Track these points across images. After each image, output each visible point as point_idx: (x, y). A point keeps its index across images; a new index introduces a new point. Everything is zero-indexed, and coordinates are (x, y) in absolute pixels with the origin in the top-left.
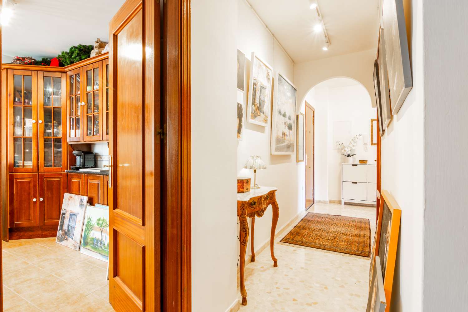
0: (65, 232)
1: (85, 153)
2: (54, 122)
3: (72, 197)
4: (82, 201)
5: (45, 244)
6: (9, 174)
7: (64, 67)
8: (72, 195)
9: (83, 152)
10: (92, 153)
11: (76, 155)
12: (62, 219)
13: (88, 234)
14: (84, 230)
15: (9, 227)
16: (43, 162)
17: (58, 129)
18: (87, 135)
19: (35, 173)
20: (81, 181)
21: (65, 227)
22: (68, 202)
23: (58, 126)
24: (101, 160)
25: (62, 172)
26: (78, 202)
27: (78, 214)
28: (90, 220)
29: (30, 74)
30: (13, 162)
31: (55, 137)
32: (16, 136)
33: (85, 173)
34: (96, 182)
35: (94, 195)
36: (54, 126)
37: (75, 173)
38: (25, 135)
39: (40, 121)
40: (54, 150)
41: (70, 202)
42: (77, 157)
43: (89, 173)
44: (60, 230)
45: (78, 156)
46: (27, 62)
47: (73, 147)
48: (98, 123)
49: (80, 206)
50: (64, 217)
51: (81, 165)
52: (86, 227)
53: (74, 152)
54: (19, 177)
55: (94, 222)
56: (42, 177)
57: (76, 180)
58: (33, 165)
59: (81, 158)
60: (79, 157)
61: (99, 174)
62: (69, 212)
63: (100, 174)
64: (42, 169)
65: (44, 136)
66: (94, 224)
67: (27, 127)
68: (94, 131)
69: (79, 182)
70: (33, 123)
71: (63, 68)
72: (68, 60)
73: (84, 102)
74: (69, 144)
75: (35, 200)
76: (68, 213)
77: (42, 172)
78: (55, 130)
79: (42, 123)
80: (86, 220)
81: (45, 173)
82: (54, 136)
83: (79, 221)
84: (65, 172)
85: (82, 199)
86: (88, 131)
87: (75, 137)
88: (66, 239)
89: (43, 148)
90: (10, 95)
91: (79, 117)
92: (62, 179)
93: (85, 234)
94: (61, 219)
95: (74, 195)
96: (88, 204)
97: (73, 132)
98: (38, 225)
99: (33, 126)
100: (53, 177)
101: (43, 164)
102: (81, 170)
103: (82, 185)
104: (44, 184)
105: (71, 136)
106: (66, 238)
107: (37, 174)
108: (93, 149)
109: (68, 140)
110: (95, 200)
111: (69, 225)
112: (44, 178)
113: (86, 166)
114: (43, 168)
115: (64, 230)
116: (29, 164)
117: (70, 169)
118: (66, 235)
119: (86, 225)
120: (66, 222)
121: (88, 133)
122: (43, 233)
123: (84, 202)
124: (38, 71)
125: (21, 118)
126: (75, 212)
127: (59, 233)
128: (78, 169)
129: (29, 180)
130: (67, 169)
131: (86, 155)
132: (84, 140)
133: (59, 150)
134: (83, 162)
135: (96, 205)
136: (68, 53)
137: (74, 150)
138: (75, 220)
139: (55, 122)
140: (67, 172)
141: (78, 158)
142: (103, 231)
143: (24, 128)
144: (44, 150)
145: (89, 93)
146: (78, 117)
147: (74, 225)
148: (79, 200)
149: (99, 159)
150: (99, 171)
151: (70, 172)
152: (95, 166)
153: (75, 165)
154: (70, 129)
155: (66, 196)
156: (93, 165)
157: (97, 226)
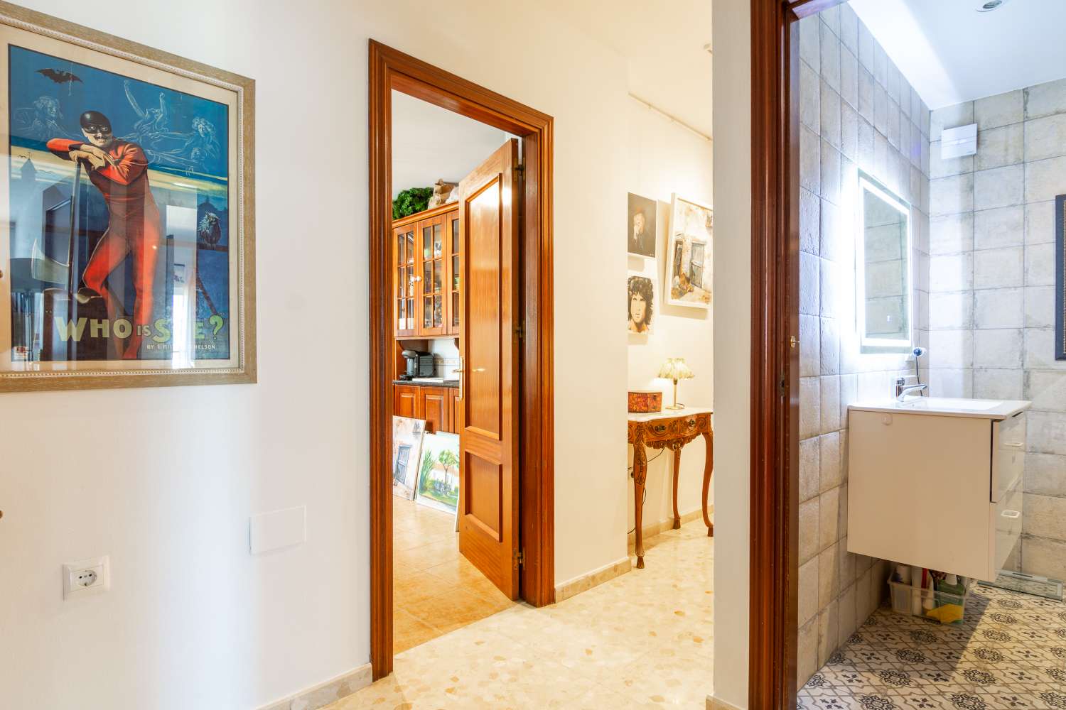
1: (420, 354)
3: (403, 422)
4: (417, 426)
8: (404, 419)
9: (417, 352)
10: (429, 354)
11: (406, 357)
13: (426, 475)
14: (420, 470)
18: (424, 326)
20: (414, 397)
24: (444, 365)
26: (411, 428)
27: (412, 446)
28: (430, 454)
33: (421, 384)
34: (437, 398)
35: (435, 419)
37: (406, 384)
41: (401, 428)
42: (408, 360)
43: (426, 385)
45: (410, 358)
47: (403, 344)
48: (440, 308)
49: (414, 435)
51: (414, 373)
53: (404, 353)
55: (435, 457)
57: (407, 395)
59: (414, 362)
60: (411, 360)
61: (440, 386)
62: (399, 444)
63: (443, 386)
66: (435, 461)
68: (434, 320)
69: (412, 398)
73: (420, 276)
74: (397, 341)
76: (396, 445)
80: (423, 455)
83: (413, 456)
85: (417, 424)
86: (425, 320)
87: (407, 330)
91: (412, 299)
93: (422, 475)
95: (406, 418)
96: (426, 432)
97: (402, 321)
102: (415, 381)
103: (417, 403)
105: (400, 328)
106: (394, 483)
108: (431, 347)
109: (395, 334)
110: (436, 425)
111: (399, 463)
113: (421, 375)
117: (398, 378)
119: (424, 463)
120: (395, 458)
121: (426, 323)
123: (420, 429)
126: (407, 444)
128: (410, 378)
131: (420, 357)
132: (419, 335)
134: (416, 368)
135: (438, 432)
137: (404, 350)
138: (407, 456)
141: (410, 362)
142: (449, 470)
145: (427, 263)
146: (409, 299)
147: (406, 463)
148: (413, 426)
149: (440, 363)
150: (442, 381)
151: (399, 384)
152: (435, 374)
153: (406, 373)
154: (399, 316)
155: (395, 419)
156: (431, 372)
157: (439, 462)
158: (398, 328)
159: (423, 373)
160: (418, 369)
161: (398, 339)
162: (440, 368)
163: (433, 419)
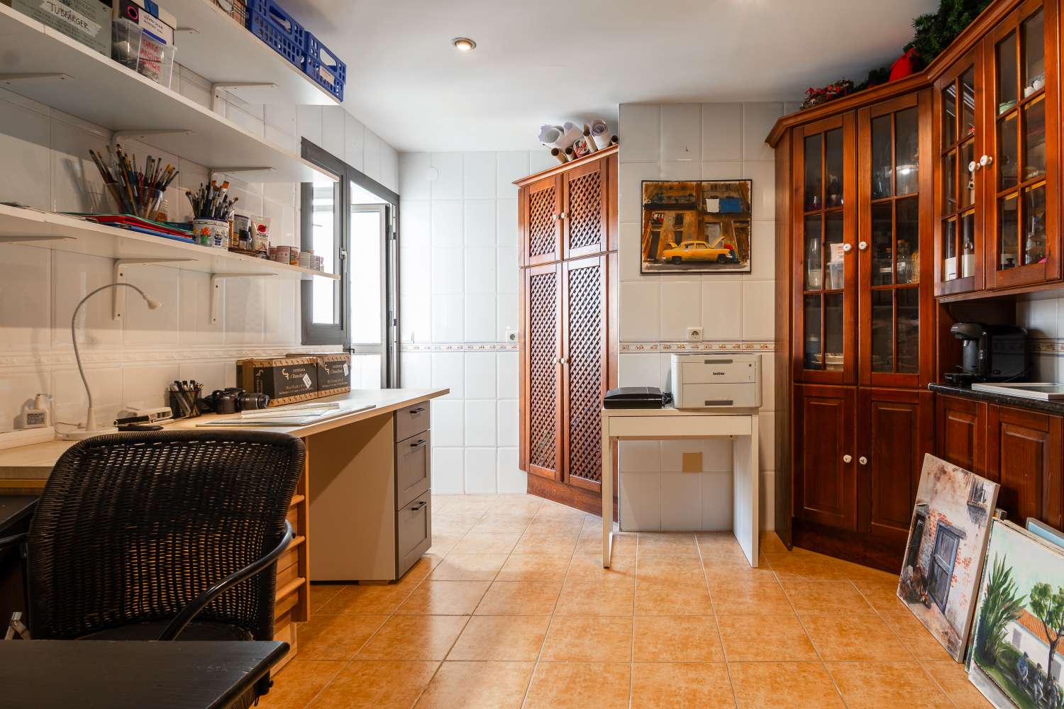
0: (922, 577)
1: (994, 330)
2: (899, 242)
3: (945, 472)
4: (977, 493)
5: (869, 592)
6: (795, 386)
7: (923, 72)
8: (950, 467)
9: (984, 327)
10: (1018, 330)
11: (960, 337)
12: (916, 532)
13: (994, 624)
14: (980, 605)
15: (793, 515)
16: (870, 356)
17: (909, 263)
18: (999, 267)
19: (849, 387)
20: (975, 424)
21: (924, 560)
22: (935, 484)
23: (911, 253)
24: (1053, 355)
25: (918, 388)
26: (964, 493)
27: (965, 534)
28: (1006, 576)
29: (839, 125)
30: (801, 355)
31: (899, 285)
32: (811, 290)
33: (989, 397)
34: (1032, 437)
35: (1025, 482)
36: (897, 253)
37: (957, 393)
38: (830, 286)
39: (863, 245)
40: (897, 324)
41: (939, 486)
42: (965, 343)
43: (1003, 400)
44: (908, 564)
45: (969, 339)
46: (832, 93)
47: (954, 311)
48: (1043, 221)
49: (969, 509)
50: (921, 528)
51: (977, 371)
52: (990, 594)
53: (955, 328)
54: (813, 395)
55: (1021, 590)
56: (865, 398)
57: (960, 418)
58: (845, 366)
59: (977, 346)
60: (971, 342)
61: (1042, 409)
62: (937, 519)
63: (1049, 411)
64: (865, 376)
65: (872, 284)
66: (1021, 600)
67: (834, 266)
68: (1024, 252)
69: (970, 427)
70: (846, 253)
71: (922, 75)
72: (935, 38)
73: (989, 154)
74: (941, 305)
75: (847, 458)
76: (932, 518)
77: (865, 386)
78: (902, 265)
79: (867, 248)
80: (989, 569)
81: (873, 388)
82: (897, 282)
83: (967, 562)
84: (926, 388)
85: (979, 487)
86: (1003, 255)
87: (959, 280)
88: (924, 603)
89: (870, 317)
90: (796, 190)
91: (972, 212)
92: (918, 408)
93: (983, 619)
94: (914, 531)
95: (954, 467)
96: (999, 512)
97: (951, 263)
98: (855, 529)
99: (846, 260)
100: (895, 401)
101: (870, 363)
102: (978, 387)
103: (981, 438)
104: (871, 418)
105: (948, 278)
106: (923, 599)
107: (853, 390)
108: (1029, 318)
109: (937, 292)
110: (1029, 501)
111: (935, 560)
112: (872, 401)
113: (994, 376)
114: (869, 374)
115: (919, 567)
116: (836, 360)
117: (943, 381)
118: (925, 587)
119: (991, 590)
120: (927, 545)
121: (1003, 262)
122: (868, 554)
123: (985, 501)
124: (856, 108)
125: (819, 244)
126: (953, 525)
127: (907, 573)
128: (967, 382)
129: (834, 403)
130: (934, 381)
131: (994, 337)
132: (988, 287)
133: (913, 322)
134: (984, 359)
135: (1032, 523)
136: (935, 17)
137: (956, 321)
138: (952, 552)
139: (903, 241)
140: (935, 390)
141: (968, 347)
142: (1059, 646)
143: (826, 267)
144: (872, 324)
145: (1008, 119)
146: (967, 214)
147: (951, 567)
148: (969, 489)
149: (1044, 350)
150: (1044, 396)
151: (942, 391)
152: (1031, 373)
153: (960, 371)
154: (944, 256)
155: (931, 462)
156: (1019, 370)
157: (1029, 609)
158: (943, 278)
159: (999, 372)
160: (988, 362)
161: (942, 301)
162: (1044, 362)
163: (1022, 482)
